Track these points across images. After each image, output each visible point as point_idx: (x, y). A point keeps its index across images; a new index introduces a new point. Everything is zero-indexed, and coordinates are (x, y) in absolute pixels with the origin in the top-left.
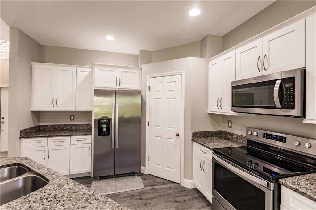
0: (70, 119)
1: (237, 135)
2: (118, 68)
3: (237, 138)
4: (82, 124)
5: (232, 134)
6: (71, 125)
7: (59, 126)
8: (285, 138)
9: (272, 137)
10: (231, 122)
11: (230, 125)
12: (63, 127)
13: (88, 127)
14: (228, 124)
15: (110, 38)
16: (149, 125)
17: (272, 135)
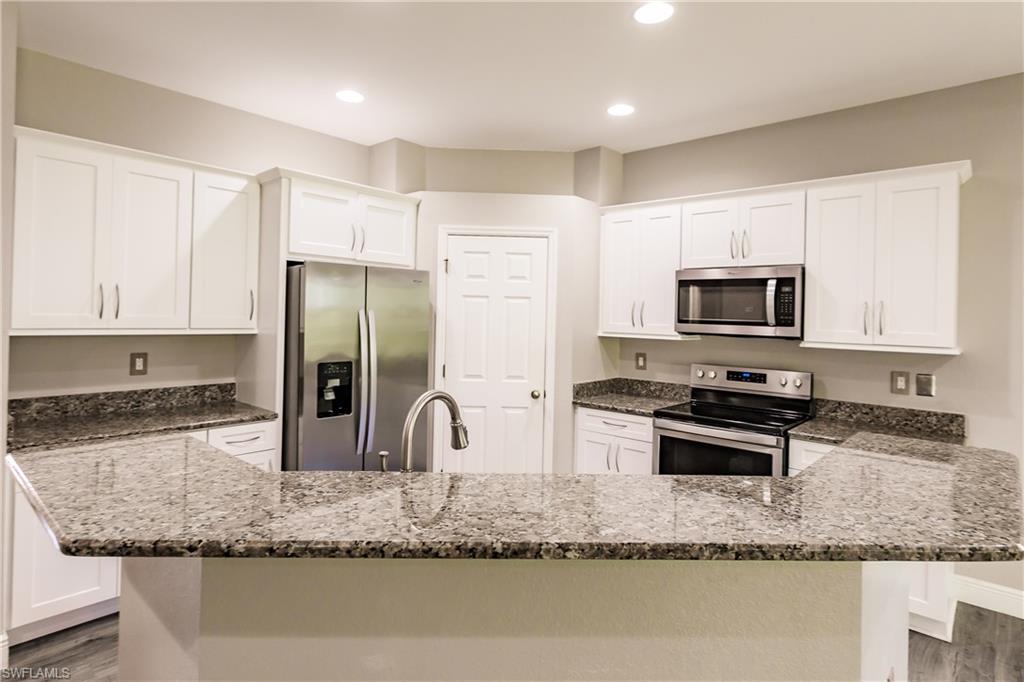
0: (128, 370)
1: (660, 383)
2: (359, 193)
3: (662, 390)
4: (180, 389)
5: (648, 382)
6: (135, 392)
7: (86, 400)
8: (765, 376)
9: (743, 377)
10: (644, 356)
11: (641, 363)
12: (103, 405)
13: (202, 395)
14: (637, 360)
15: (350, 96)
16: (444, 375)
17: (742, 373)
